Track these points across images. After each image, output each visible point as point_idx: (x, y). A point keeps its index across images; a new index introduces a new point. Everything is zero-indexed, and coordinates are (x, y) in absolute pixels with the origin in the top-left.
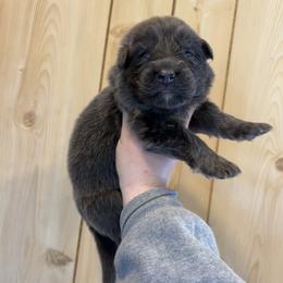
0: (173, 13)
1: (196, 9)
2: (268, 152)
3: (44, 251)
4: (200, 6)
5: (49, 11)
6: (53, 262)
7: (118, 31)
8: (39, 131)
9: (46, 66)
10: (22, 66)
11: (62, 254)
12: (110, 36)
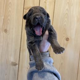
0: (39, 5)
1: (45, 2)
2: (64, 36)
3: (11, 62)
4: (46, 1)
5: (9, 4)
6: (13, 65)
7: (26, 8)
8: (8, 34)
9: (9, 18)
10: (3, 18)
11: (15, 63)
12: (24, 10)
